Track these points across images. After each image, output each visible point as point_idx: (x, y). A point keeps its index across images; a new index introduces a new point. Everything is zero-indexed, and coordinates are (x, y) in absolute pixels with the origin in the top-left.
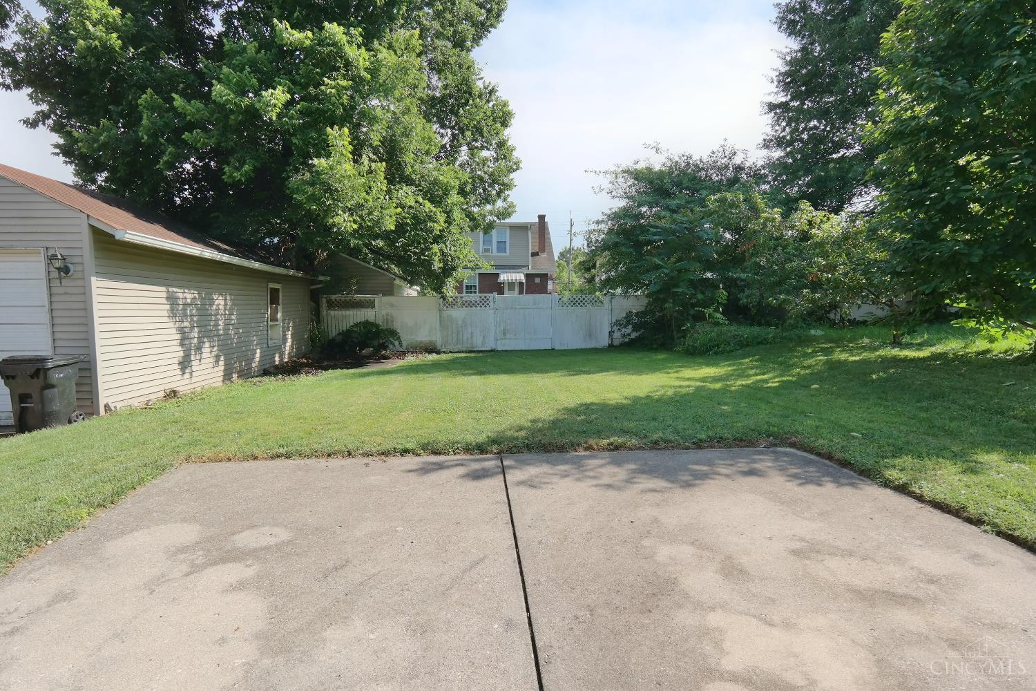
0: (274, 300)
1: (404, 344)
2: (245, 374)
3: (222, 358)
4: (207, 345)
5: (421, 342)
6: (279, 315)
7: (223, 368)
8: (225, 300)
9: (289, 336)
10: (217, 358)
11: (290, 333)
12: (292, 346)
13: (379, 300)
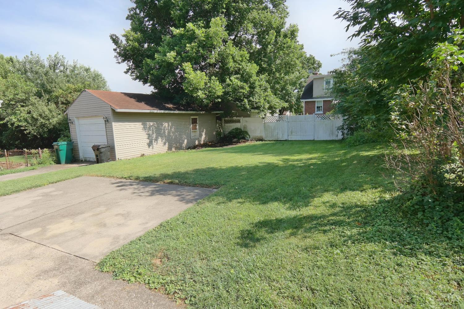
0: (194, 121)
1: (251, 137)
2: (179, 148)
3: (167, 144)
4: (160, 139)
5: (257, 136)
6: (197, 127)
7: (167, 147)
8: (169, 124)
9: (204, 135)
10: (165, 144)
11: (204, 133)
12: (206, 137)
13: (242, 119)
